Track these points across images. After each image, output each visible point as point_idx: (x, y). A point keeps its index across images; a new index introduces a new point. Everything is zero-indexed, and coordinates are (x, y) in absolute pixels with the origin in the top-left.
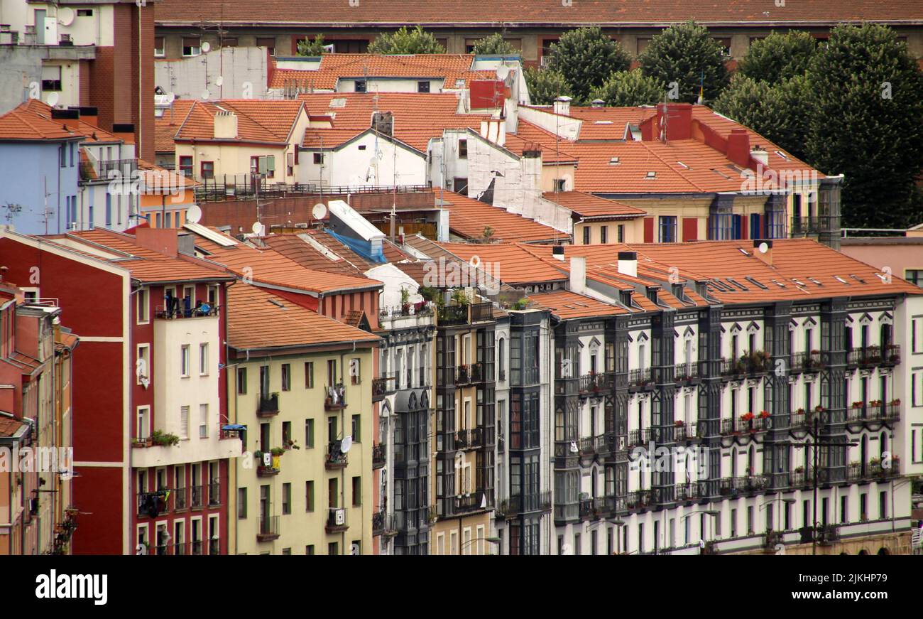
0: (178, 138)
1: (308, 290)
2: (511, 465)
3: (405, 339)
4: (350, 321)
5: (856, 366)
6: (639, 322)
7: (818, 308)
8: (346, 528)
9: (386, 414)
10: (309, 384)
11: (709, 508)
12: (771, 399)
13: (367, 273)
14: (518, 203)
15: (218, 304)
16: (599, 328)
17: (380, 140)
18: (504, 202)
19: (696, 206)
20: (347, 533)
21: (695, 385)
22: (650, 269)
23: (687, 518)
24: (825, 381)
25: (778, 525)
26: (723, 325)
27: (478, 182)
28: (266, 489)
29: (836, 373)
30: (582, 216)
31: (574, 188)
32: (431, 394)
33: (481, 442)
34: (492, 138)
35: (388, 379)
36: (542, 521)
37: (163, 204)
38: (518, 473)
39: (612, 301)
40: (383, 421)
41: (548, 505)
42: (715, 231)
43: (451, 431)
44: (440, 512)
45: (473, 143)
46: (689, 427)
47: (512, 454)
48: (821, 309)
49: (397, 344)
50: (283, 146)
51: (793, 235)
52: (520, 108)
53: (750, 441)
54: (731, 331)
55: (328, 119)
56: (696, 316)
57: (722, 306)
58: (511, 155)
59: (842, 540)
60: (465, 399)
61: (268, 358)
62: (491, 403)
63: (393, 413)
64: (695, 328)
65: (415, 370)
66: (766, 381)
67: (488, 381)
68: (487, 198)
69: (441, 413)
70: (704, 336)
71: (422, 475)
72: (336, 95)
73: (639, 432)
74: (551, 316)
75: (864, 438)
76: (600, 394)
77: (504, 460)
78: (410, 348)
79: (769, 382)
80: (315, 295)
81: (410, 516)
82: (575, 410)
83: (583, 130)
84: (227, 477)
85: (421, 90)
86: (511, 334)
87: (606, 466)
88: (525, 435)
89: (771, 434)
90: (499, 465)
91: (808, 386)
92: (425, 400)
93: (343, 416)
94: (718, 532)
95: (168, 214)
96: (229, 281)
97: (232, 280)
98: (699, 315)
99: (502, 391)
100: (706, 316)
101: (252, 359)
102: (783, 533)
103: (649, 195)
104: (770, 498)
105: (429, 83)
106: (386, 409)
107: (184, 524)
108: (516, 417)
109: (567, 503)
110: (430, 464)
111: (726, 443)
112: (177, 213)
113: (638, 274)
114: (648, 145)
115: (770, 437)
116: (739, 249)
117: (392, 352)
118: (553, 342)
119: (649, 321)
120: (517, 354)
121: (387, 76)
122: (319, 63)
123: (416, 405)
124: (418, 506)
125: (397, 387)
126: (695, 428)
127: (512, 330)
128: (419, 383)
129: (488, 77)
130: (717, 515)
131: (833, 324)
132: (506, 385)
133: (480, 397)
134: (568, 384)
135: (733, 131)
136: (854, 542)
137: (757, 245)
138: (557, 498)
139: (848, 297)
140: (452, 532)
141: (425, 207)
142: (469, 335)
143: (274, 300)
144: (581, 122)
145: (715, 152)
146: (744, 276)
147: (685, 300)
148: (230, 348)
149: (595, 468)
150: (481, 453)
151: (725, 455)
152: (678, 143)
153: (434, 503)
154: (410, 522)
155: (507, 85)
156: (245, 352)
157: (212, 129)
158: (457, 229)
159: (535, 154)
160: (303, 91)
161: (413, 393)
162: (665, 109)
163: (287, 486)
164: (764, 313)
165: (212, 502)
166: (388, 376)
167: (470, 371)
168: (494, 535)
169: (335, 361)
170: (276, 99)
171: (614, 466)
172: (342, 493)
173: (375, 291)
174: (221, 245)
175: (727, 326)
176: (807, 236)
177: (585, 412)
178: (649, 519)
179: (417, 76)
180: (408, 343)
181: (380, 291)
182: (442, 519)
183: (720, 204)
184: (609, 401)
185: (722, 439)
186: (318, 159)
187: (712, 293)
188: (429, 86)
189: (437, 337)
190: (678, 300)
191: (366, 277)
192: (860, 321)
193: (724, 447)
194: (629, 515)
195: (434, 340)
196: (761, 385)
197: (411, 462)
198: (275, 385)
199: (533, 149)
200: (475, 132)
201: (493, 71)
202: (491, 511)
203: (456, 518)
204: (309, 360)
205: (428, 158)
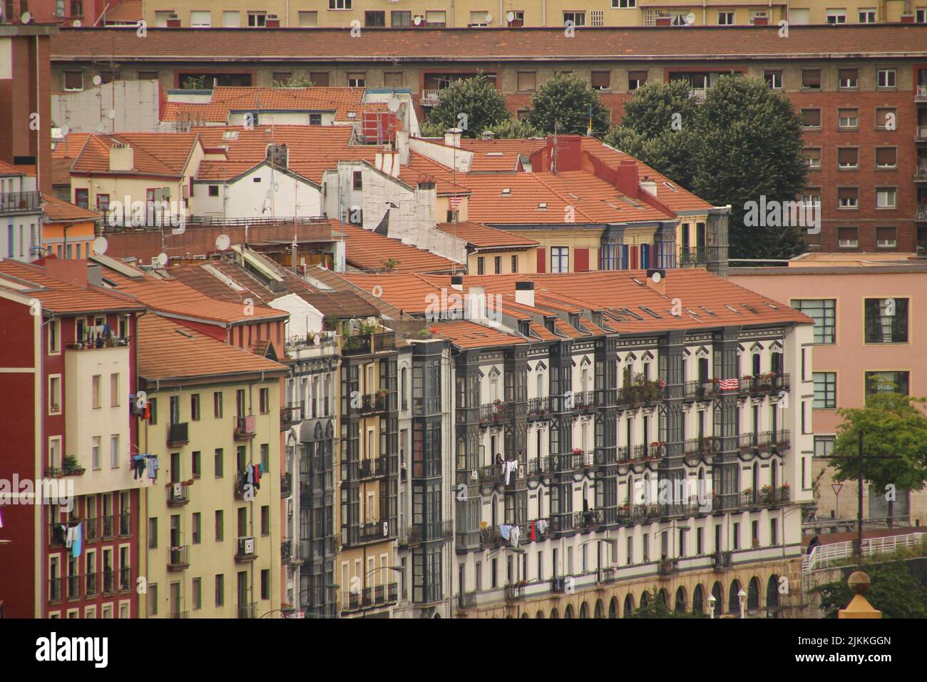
0: (74, 171)
1: (216, 320)
2: (413, 493)
3: (310, 369)
4: (256, 352)
5: (748, 394)
6: (537, 351)
7: (710, 337)
8: (255, 557)
9: (292, 443)
10: (218, 413)
11: (606, 535)
12: (665, 427)
13: (270, 304)
14: (413, 234)
15: (128, 334)
16: (499, 357)
17: (276, 172)
18: (399, 233)
19: (588, 236)
20: (256, 562)
21: (591, 414)
22: (547, 299)
23: (584, 545)
24: (718, 409)
25: (673, 553)
26: (619, 354)
27: (373, 213)
28: (176, 519)
29: (728, 401)
30: (476, 247)
31: (467, 219)
32: (335, 423)
33: (384, 471)
34: (387, 170)
35: (294, 409)
36: (444, 549)
37: (65, 236)
38: (421, 501)
39: (511, 331)
40: (289, 451)
41: (450, 533)
42: (606, 260)
43: (356, 460)
44: (345, 541)
45: (367, 175)
46: (586, 455)
47: (415, 483)
48: (713, 338)
49: (302, 374)
50: (178, 179)
51: (681, 265)
52: (411, 140)
53: (645, 469)
54: (626, 360)
55: (222, 151)
56: (592, 345)
57: (617, 335)
58: (405, 187)
59: (735, 567)
60: (369, 429)
61: (178, 388)
62: (395, 432)
63: (298, 442)
64: (591, 357)
65: (320, 400)
66: (661, 410)
67: (391, 410)
68: (382, 229)
69: (345, 443)
70: (600, 365)
71: (328, 504)
72: (228, 129)
73: (538, 460)
74: (452, 345)
75: (756, 465)
76: (500, 423)
77: (406, 488)
78: (315, 378)
79: (663, 411)
80: (223, 325)
81: (316, 546)
82: (476, 438)
83: (474, 161)
84: (138, 507)
85: (312, 123)
86: (413, 364)
87: (506, 494)
88: (427, 464)
89: (666, 462)
90: (402, 494)
91: (701, 414)
92: (331, 429)
93: (251, 446)
94: (615, 559)
95: (69, 246)
96: (139, 311)
97: (142, 311)
98: (595, 344)
99: (405, 420)
100: (601, 345)
101: (162, 389)
102: (678, 560)
103: (541, 226)
104: (665, 525)
105: (320, 116)
106: (292, 438)
107: (95, 554)
108: (418, 446)
109: (468, 532)
110: (335, 493)
111: (622, 471)
112: (78, 245)
113: (535, 304)
114: (538, 176)
115: (664, 465)
116: (632, 278)
117: (297, 381)
118: (454, 371)
119: (547, 350)
120: (418, 383)
121: (279, 108)
122: (211, 97)
123: (321, 434)
124: (323, 535)
125: (303, 416)
126: (592, 455)
127: (414, 359)
128: (323, 412)
129: (379, 110)
130: (613, 542)
131: (725, 353)
132: (409, 414)
133: (384, 426)
134: (469, 413)
135: (622, 162)
136: (746, 568)
137: (650, 274)
138: (459, 527)
139: (740, 327)
140: (356, 561)
141: (321, 238)
142: (372, 365)
143: (182, 331)
144: (473, 154)
145: (605, 183)
146: (637, 306)
147: (582, 329)
148: (140, 379)
149: (495, 496)
150: (385, 482)
151: (621, 483)
152: (569, 174)
153: (339, 532)
154: (316, 552)
155: (398, 117)
156: (155, 382)
157: (107, 162)
158: (354, 260)
159: (430, 185)
160: (195, 123)
161: (319, 423)
162: (555, 141)
163: (197, 516)
164: (658, 343)
165: (124, 532)
166: (294, 406)
167: (373, 400)
168: (398, 564)
169: (244, 390)
170: (168, 132)
171: (513, 494)
172: (251, 522)
173: (281, 321)
174: (128, 276)
175: (622, 355)
176: (696, 266)
177: (486, 440)
178: (547, 547)
179: (308, 109)
180: (313, 372)
181: (286, 321)
182: (347, 548)
183: (611, 235)
184: (509, 430)
185: (618, 467)
186: (214, 192)
187: (607, 323)
188: (320, 119)
189: (342, 366)
190: (575, 330)
191: (270, 308)
192: (751, 350)
193: (620, 475)
194: (529, 542)
195: (338, 370)
196: (655, 414)
197: (317, 491)
198: (185, 415)
199: (427, 181)
200: (370, 164)
201: (384, 104)
202: (395, 540)
203: (361, 546)
204: (218, 390)
205: (323, 190)
